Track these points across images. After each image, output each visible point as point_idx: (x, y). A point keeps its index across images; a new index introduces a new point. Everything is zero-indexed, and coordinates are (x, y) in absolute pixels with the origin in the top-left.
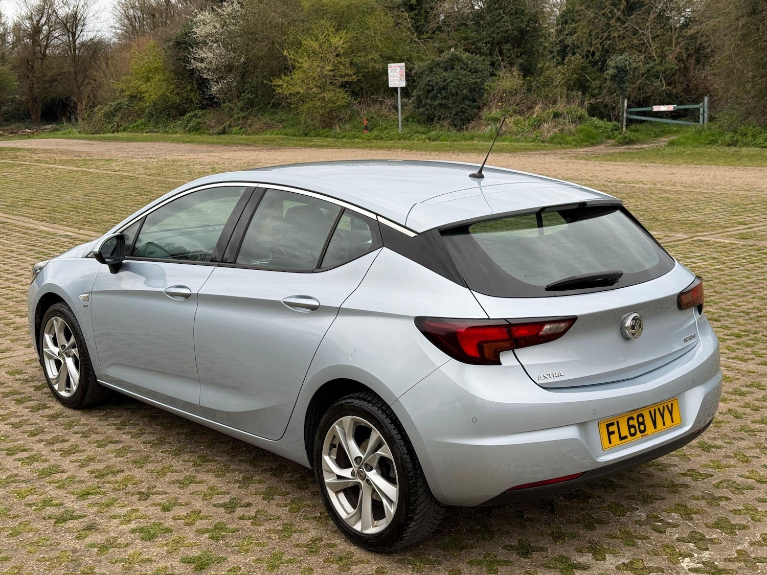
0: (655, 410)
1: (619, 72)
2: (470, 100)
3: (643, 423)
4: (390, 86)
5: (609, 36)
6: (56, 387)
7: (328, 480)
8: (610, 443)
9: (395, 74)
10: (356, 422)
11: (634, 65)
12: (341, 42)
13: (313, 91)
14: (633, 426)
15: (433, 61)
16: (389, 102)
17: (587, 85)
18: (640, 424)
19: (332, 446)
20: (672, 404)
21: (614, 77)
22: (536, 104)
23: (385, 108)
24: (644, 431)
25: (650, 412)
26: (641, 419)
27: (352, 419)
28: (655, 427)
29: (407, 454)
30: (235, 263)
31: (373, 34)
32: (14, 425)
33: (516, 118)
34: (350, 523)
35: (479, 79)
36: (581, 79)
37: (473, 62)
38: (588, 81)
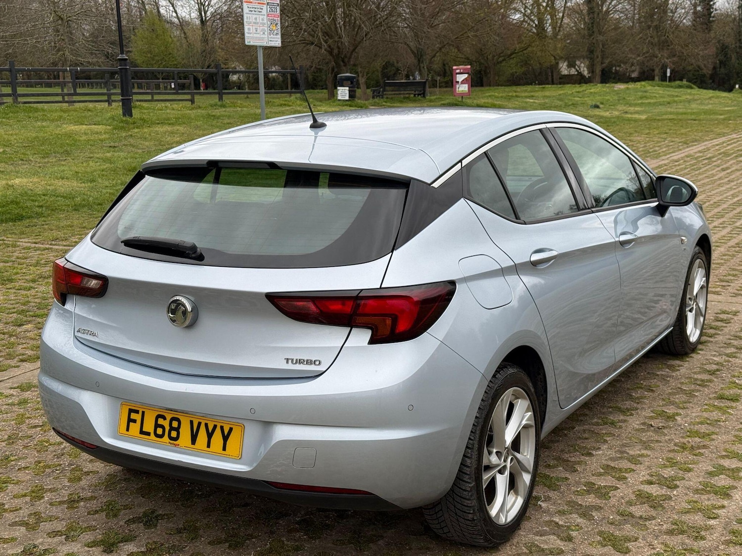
0: (200, 424)
3: (177, 430)
8: (128, 430)
14: (163, 427)
18: (172, 429)
20: (231, 430)
24: (176, 439)
25: (192, 422)
26: (175, 424)
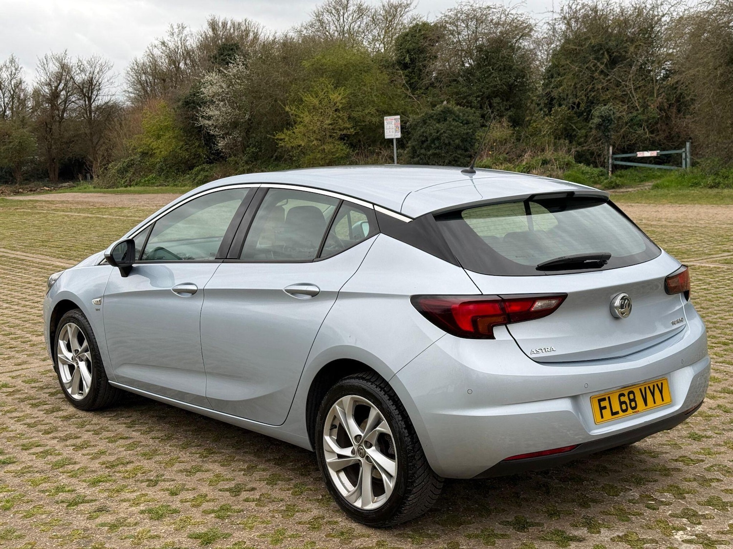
0: (645, 388)
1: (604, 121)
2: (462, 150)
3: (634, 400)
4: (386, 138)
5: (593, 88)
6: (70, 391)
7: (329, 459)
8: (602, 417)
9: (391, 126)
10: (355, 401)
11: (618, 115)
12: (340, 98)
13: (313, 143)
14: (625, 402)
15: (426, 114)
16: (385, 153)
17: (573, 134)
18: (631, 401)
19: (333, 426)
20: (662, 384)
21: (599, 126)
22: (526, 152)
23: (382, 159)
24: (635, 408)
25: (640, 390)
26: (631, 396)
27: (352, 398)
28: (646, 404)
29: (405, 428)
30: (239, 259)
31: (369, 90)
32: (29, 425)
33: (506, 166)
34: (351, 500)
35: (470, 129)
36: (568, 128)
37: (464, 114)
38: (574, 130)
